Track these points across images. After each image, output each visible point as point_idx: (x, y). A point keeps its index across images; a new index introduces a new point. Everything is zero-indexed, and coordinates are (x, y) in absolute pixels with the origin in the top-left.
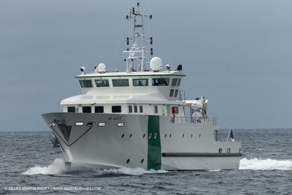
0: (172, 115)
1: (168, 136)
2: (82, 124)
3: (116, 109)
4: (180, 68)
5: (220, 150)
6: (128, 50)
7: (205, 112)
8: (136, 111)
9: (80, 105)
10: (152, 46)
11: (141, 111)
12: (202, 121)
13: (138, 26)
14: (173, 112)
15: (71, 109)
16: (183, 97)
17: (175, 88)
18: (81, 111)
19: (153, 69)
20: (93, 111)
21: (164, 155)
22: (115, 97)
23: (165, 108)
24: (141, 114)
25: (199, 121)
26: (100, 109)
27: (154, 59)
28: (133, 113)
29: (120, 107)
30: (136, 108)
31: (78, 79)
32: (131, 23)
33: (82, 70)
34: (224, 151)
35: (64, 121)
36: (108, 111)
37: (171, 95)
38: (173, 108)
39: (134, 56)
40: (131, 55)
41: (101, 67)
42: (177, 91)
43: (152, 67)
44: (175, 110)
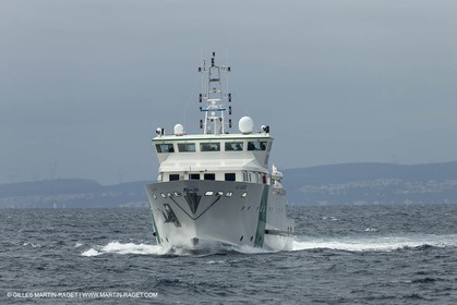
2: (211, 193)
3: (230, 177)
5: (288, 228)
8: (247, 179)
9: (186, 172)
10: (230, 104)
11: (250, 179)
13: (214, 80)
14: (264, 182)
18: (187, 178)
19: (243, 131)
20: (202, 178)
26: (210, 177)
27: (244, 119)
28: (247, 182)
29: (234, 175)
30: (247, 175)
31: (154, 144)
33: (157, 132)
35: (197, 190)
36: (220, 178)
41: (178, 128)
43: (241, 128)
44: (265, 180)
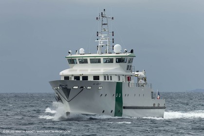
0: (127, 82)
1: (127, 95)
2: (77, 87)
3: (96, 78)
4: (132, 51)
5: (154, 104)
6: (98, 40)
7: (145, 80)
8: (108, 79)
9: (72, 75)
10: (113, 37)
11: (111, 79)
12: (145, 85)
13: (105, 24)
14: (128, 80)
15: (67, 78)
16: (133, 70)
17: (130, 64)
18: (73, 79)
19: (116, 52)
20: (81, 79)
21: (124, 108)
22: (91, 70)
23: (124, 77)
24: (111, 81)
25: (143, 86)
26: (85, 78)
28: (107, 81)
29: (99, 76)
30: (108, 77)
31: (67, 59)
32: (99, 22)
33: (69, 52)
34: (156, 106)
35: (66, 85)
36: (91, 79)
37: (127, 69)
38: (128, 77)
39: (103, 43)
40: (101, 43)
41: (82, 50)
42: (131, 66)
44: (129, 79)
